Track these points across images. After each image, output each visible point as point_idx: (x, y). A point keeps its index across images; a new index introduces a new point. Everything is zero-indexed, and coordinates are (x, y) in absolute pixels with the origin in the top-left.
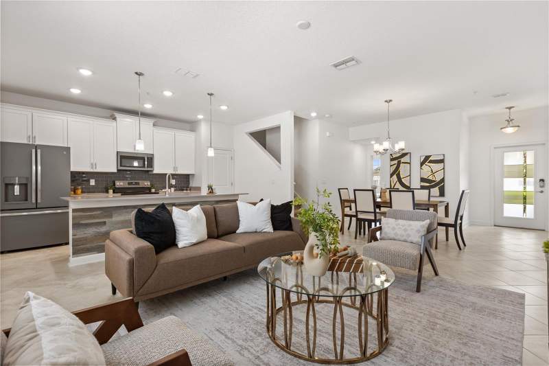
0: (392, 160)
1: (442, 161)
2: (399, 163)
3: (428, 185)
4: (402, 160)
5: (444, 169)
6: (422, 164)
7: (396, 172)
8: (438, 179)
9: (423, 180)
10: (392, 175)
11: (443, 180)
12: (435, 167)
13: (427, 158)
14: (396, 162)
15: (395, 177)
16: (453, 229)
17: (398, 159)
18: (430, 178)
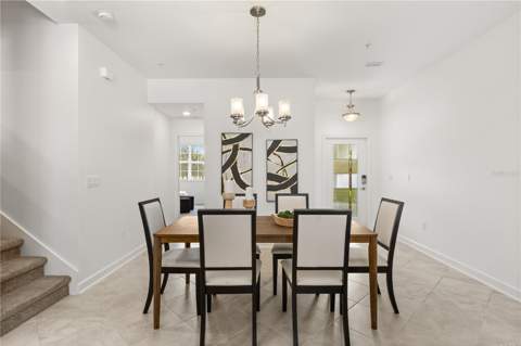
0: (225, 143)
1: (293, 150)
2: (236, 149)
3: (277, 184)
4: (241, 144)
5: (296, 161)
6: (269, 152)
7: (230, 164)
8: (290, 176)
9: (270, 177)
10: (224, 169)
11: (295, 178)
12: (287, 157)
13: (276, 143)
14: (230, 147)
15: (229, 171)
16: (385, 275)
17: (234, 144)
18: (280, 174)
